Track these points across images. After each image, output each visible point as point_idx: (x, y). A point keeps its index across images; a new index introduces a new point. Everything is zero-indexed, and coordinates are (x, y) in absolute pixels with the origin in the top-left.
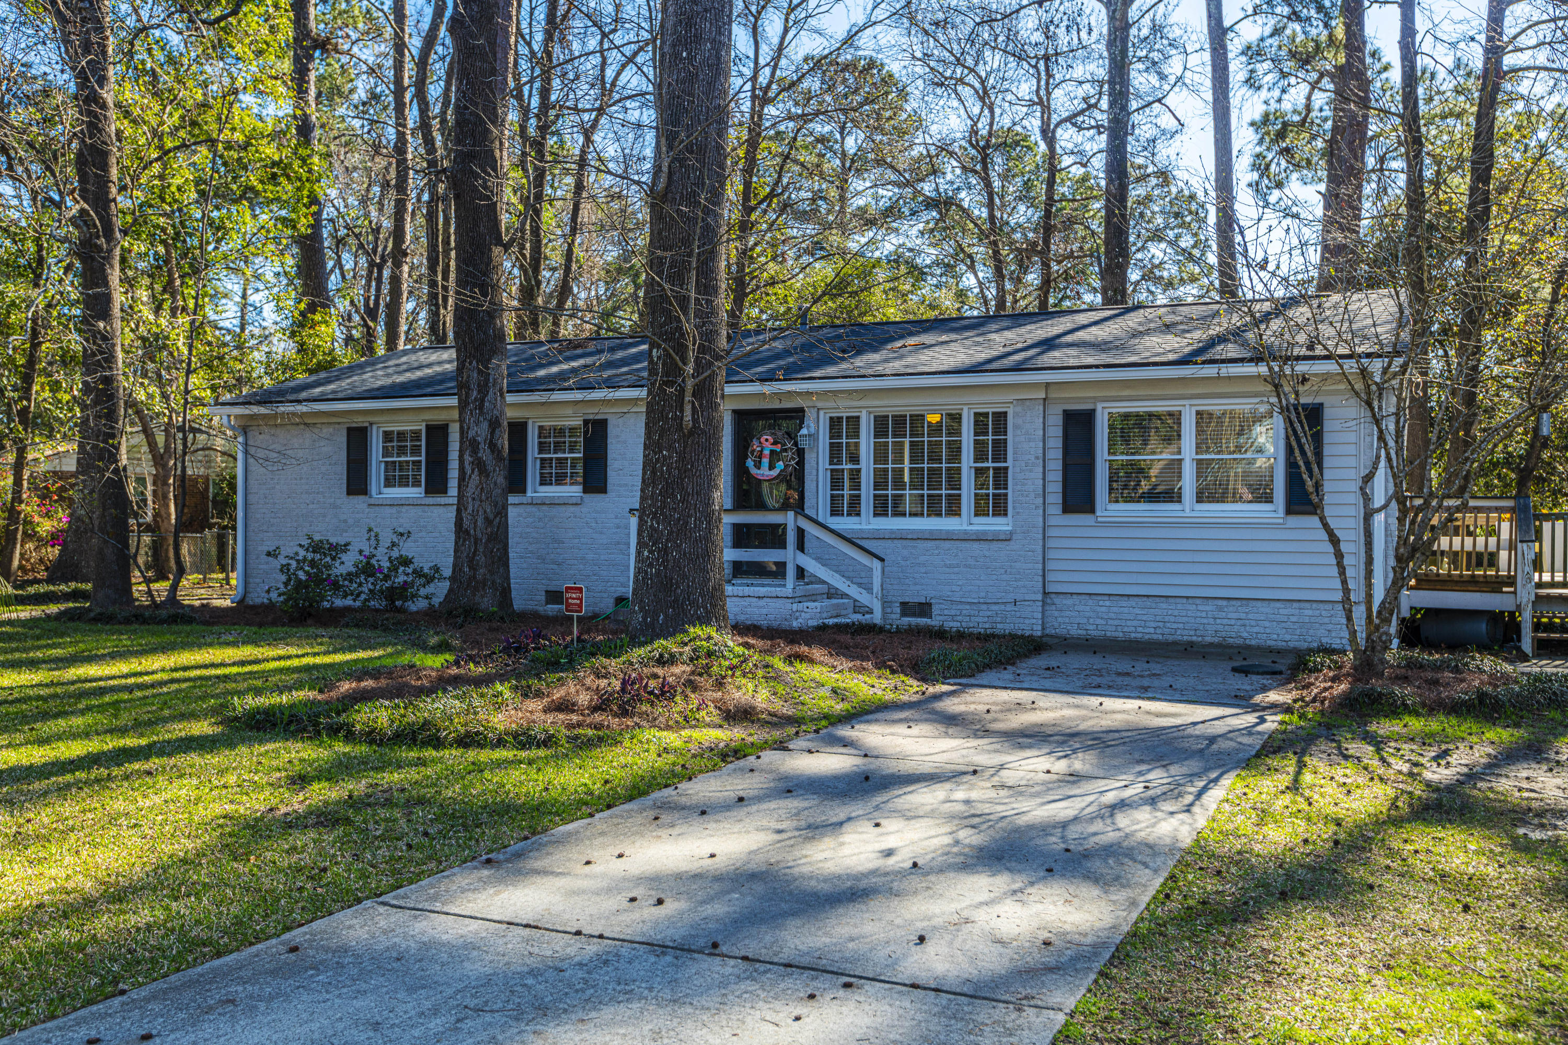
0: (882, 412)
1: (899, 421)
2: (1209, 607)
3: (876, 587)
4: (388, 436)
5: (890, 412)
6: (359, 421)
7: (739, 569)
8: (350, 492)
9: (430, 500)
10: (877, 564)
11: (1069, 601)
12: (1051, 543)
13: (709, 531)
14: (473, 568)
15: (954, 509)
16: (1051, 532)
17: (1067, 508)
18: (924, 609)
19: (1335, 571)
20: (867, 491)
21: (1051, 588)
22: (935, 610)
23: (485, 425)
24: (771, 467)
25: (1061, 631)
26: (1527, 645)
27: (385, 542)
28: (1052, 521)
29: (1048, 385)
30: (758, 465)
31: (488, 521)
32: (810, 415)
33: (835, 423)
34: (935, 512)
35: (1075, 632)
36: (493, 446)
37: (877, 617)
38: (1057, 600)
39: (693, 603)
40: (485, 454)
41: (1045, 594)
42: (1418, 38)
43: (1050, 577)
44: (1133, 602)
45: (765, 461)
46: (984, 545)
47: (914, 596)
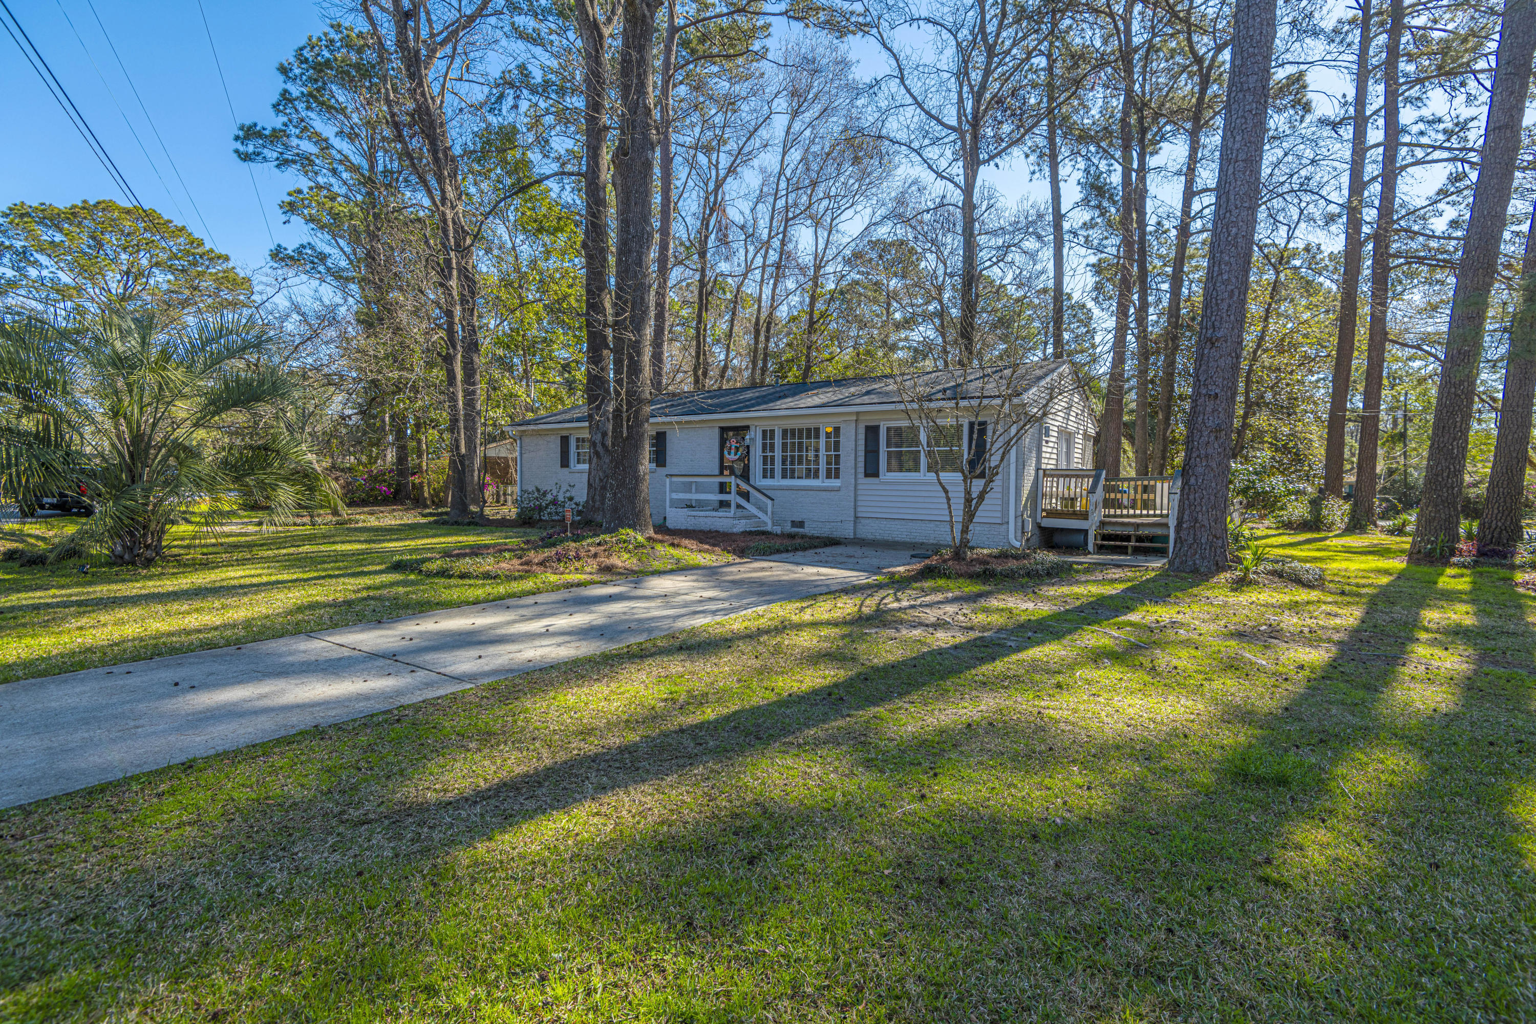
0: (785, 427)
1: (793, 431)
2: (932, 525)
3: (769, 513)
4: (578, 440)
5: (789, 427)
6: (565, 433)
8: (562, 466)
10: (769, 502)
11: (867, 521)
12: (859, 492)
13: (637, 484)
14: (594, 502)
15: (816, 476)
16: (860, 487)
17: (867, 475)
18: (801, 524)
19: (946, 506)
20: (778, 466)
21: (859, 515)
22: (806, 525)
23: (599, 435)
25: (863, 536)
26: (1091, 547)
27: (564, 489)
28: (860, 481)
29: (858, 413)
30: (729, 453)
31: (601, 480)
32: (752, 428)
33: (764, 432)
34: (808, 476)
35: (870, 537)
36: (603, 445)
37: (769, 528)
38: (862, 521)
39: (627, 518)
40: (600, 448)
41: (856, 517)
42: (1148, 216)
43: (859, 509)
44: (897, 522)
46: (828, 493)
47: (797, 519)
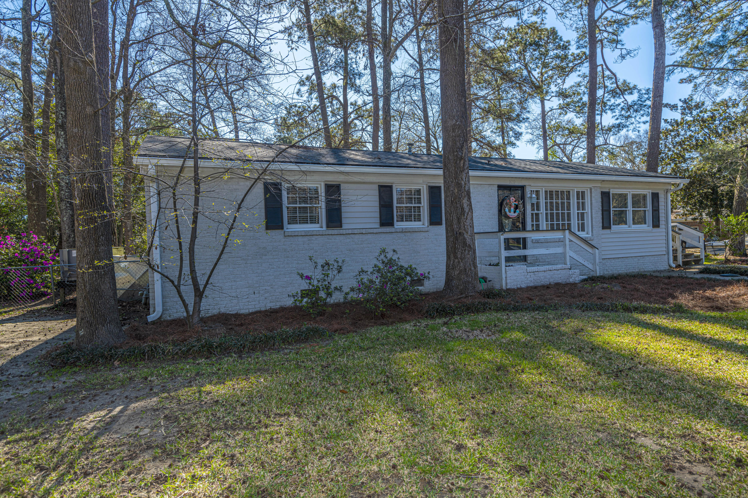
0: (548, 189)
7: (508, 259)
8: (268, 227)
9: (331, 231)
17: (603, 227)
20: (543, 222)
24: (515, 212)
28: (599, 233)
30: (509, 211)
44: (619, 260)
45: (512, 209)
